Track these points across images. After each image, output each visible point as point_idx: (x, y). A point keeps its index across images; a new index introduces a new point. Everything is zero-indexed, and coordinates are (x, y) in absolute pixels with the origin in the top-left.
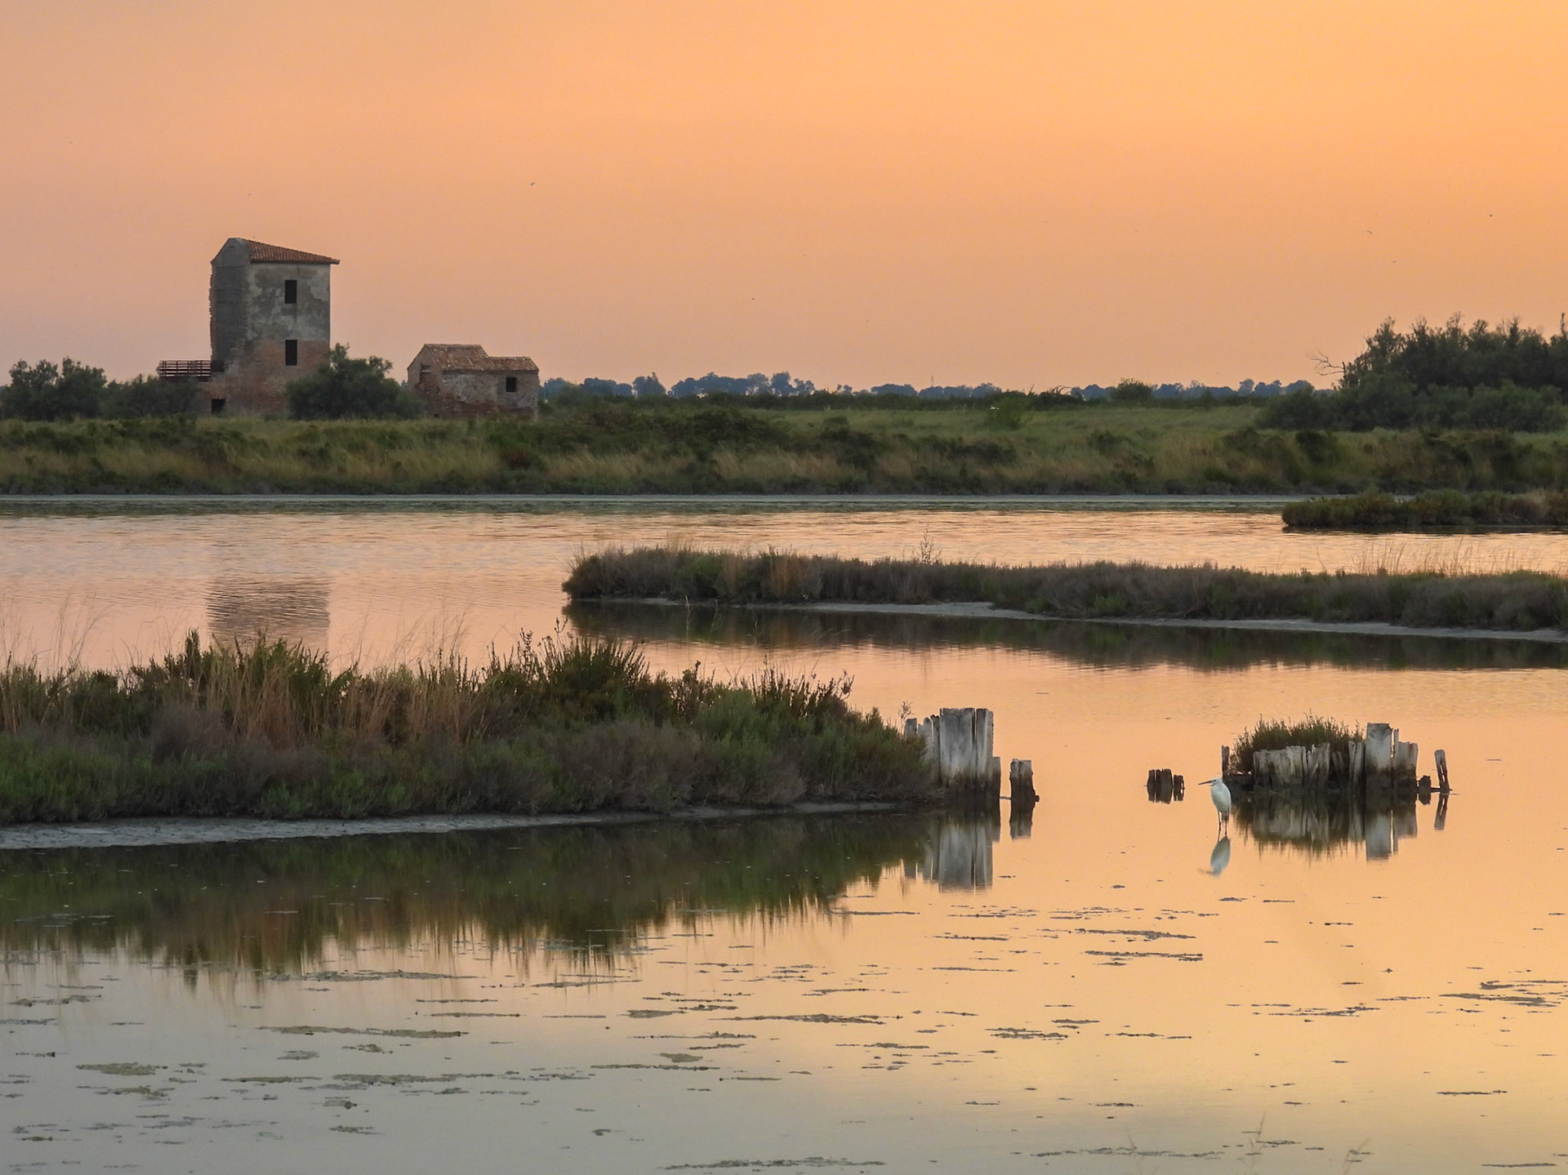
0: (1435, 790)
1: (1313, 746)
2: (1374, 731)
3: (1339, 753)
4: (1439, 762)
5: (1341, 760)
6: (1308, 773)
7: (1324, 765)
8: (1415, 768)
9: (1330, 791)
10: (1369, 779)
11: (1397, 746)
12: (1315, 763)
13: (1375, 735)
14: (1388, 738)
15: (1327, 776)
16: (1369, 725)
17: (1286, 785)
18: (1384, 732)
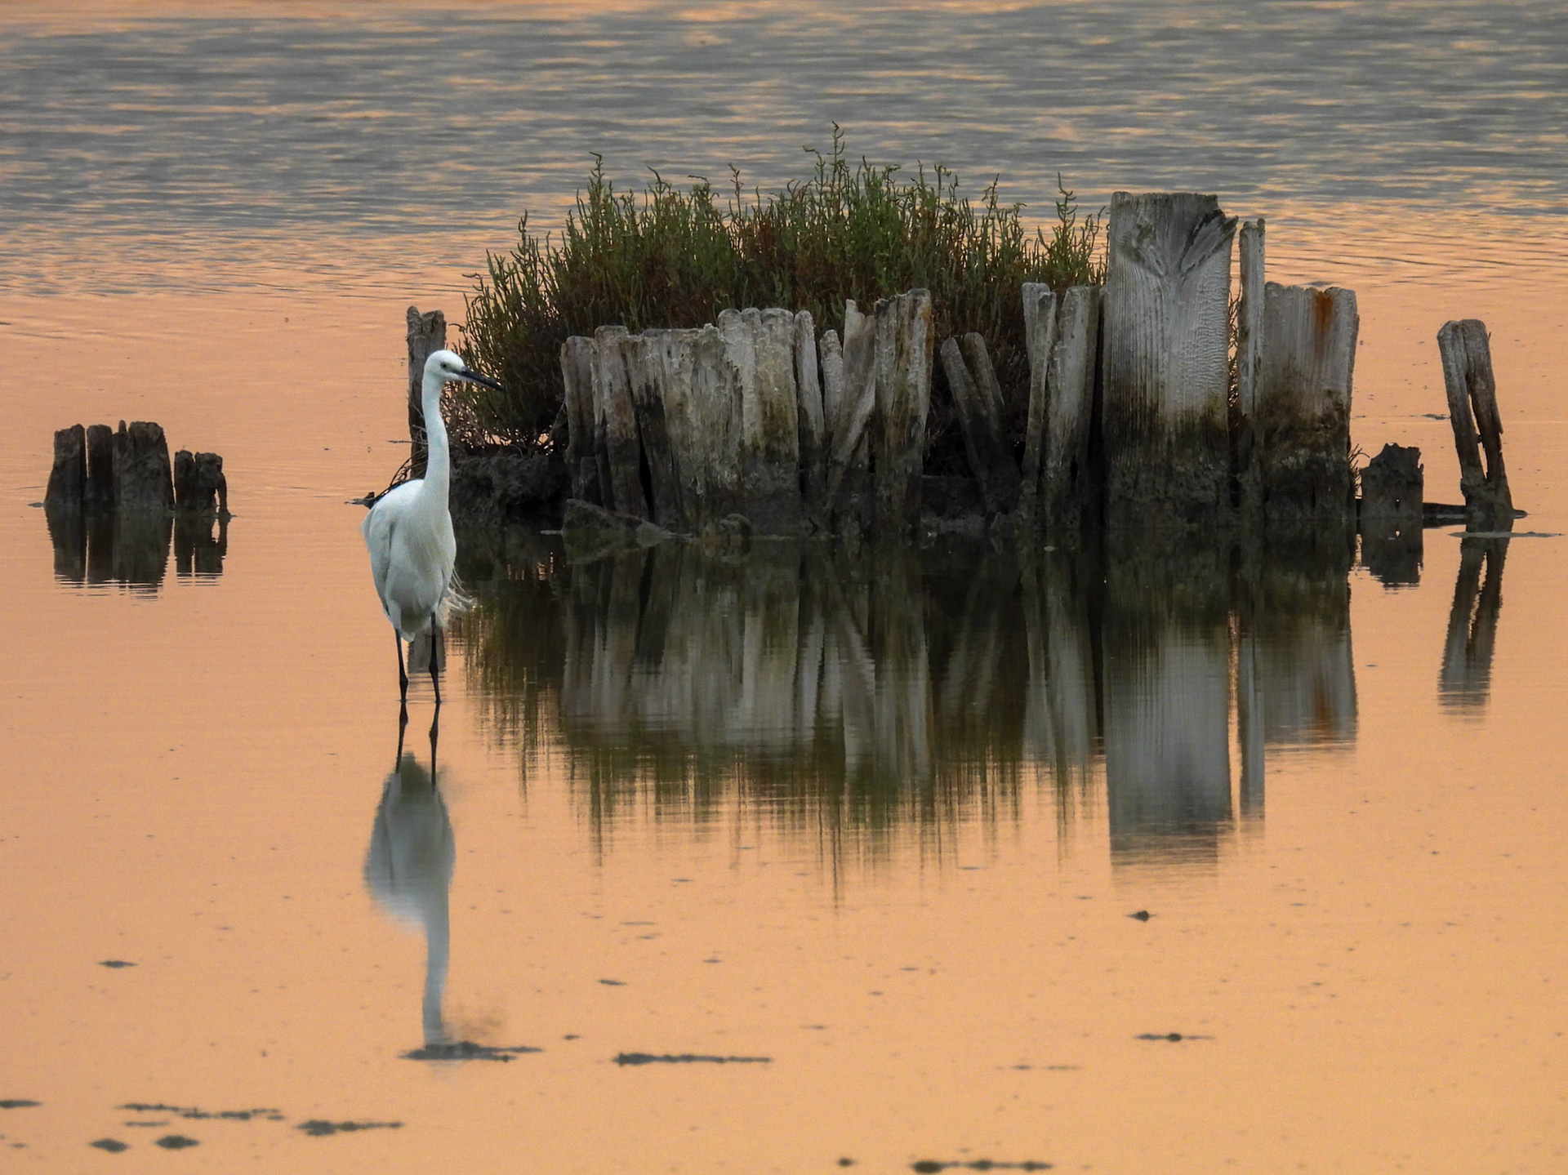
0: (1437, 515)
1: (851, 306)
2: (1144, 232)
3: (979, 341)
4: (1459, 381)
5: (986, 371)
6: (828, 437)
7: (902, 399)
8: (1343, 412)
9: (933, 526)
10: (1124, 463)
11: (1257, 304)
12: (861, 391)
13: (1149, 249)
14: (1214, 263)
15: (916, 455)
16: (1122, 205)
17: (719, 500)
18: (1192, 236)
